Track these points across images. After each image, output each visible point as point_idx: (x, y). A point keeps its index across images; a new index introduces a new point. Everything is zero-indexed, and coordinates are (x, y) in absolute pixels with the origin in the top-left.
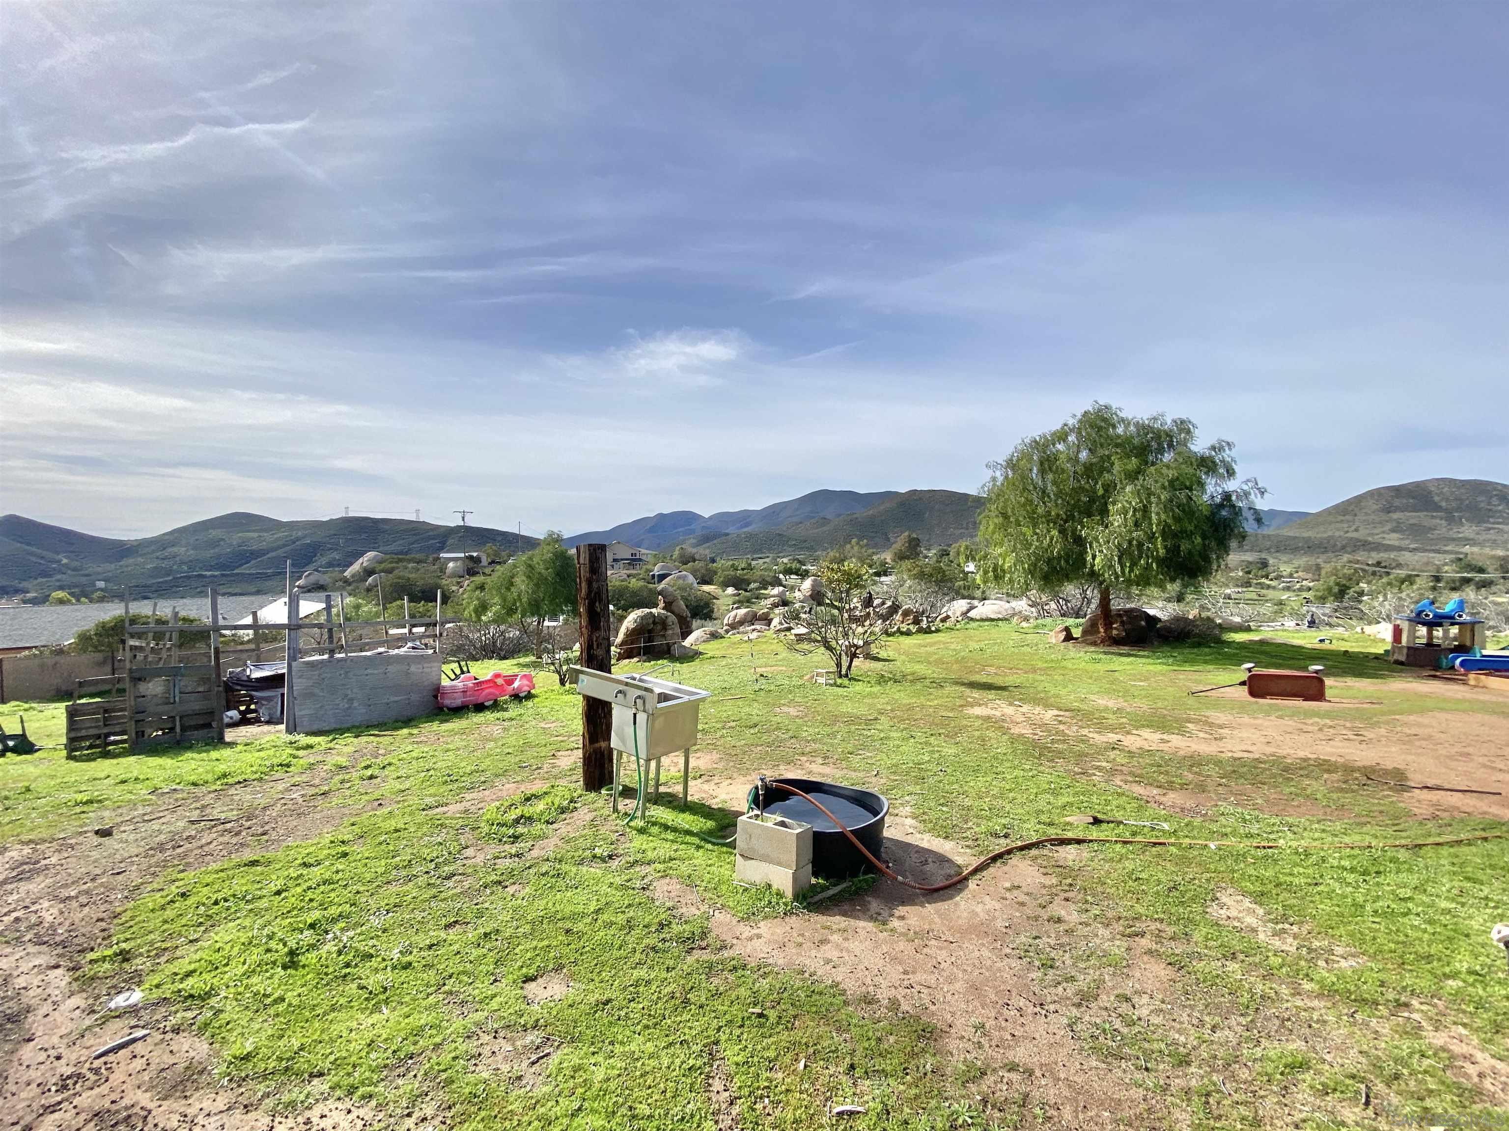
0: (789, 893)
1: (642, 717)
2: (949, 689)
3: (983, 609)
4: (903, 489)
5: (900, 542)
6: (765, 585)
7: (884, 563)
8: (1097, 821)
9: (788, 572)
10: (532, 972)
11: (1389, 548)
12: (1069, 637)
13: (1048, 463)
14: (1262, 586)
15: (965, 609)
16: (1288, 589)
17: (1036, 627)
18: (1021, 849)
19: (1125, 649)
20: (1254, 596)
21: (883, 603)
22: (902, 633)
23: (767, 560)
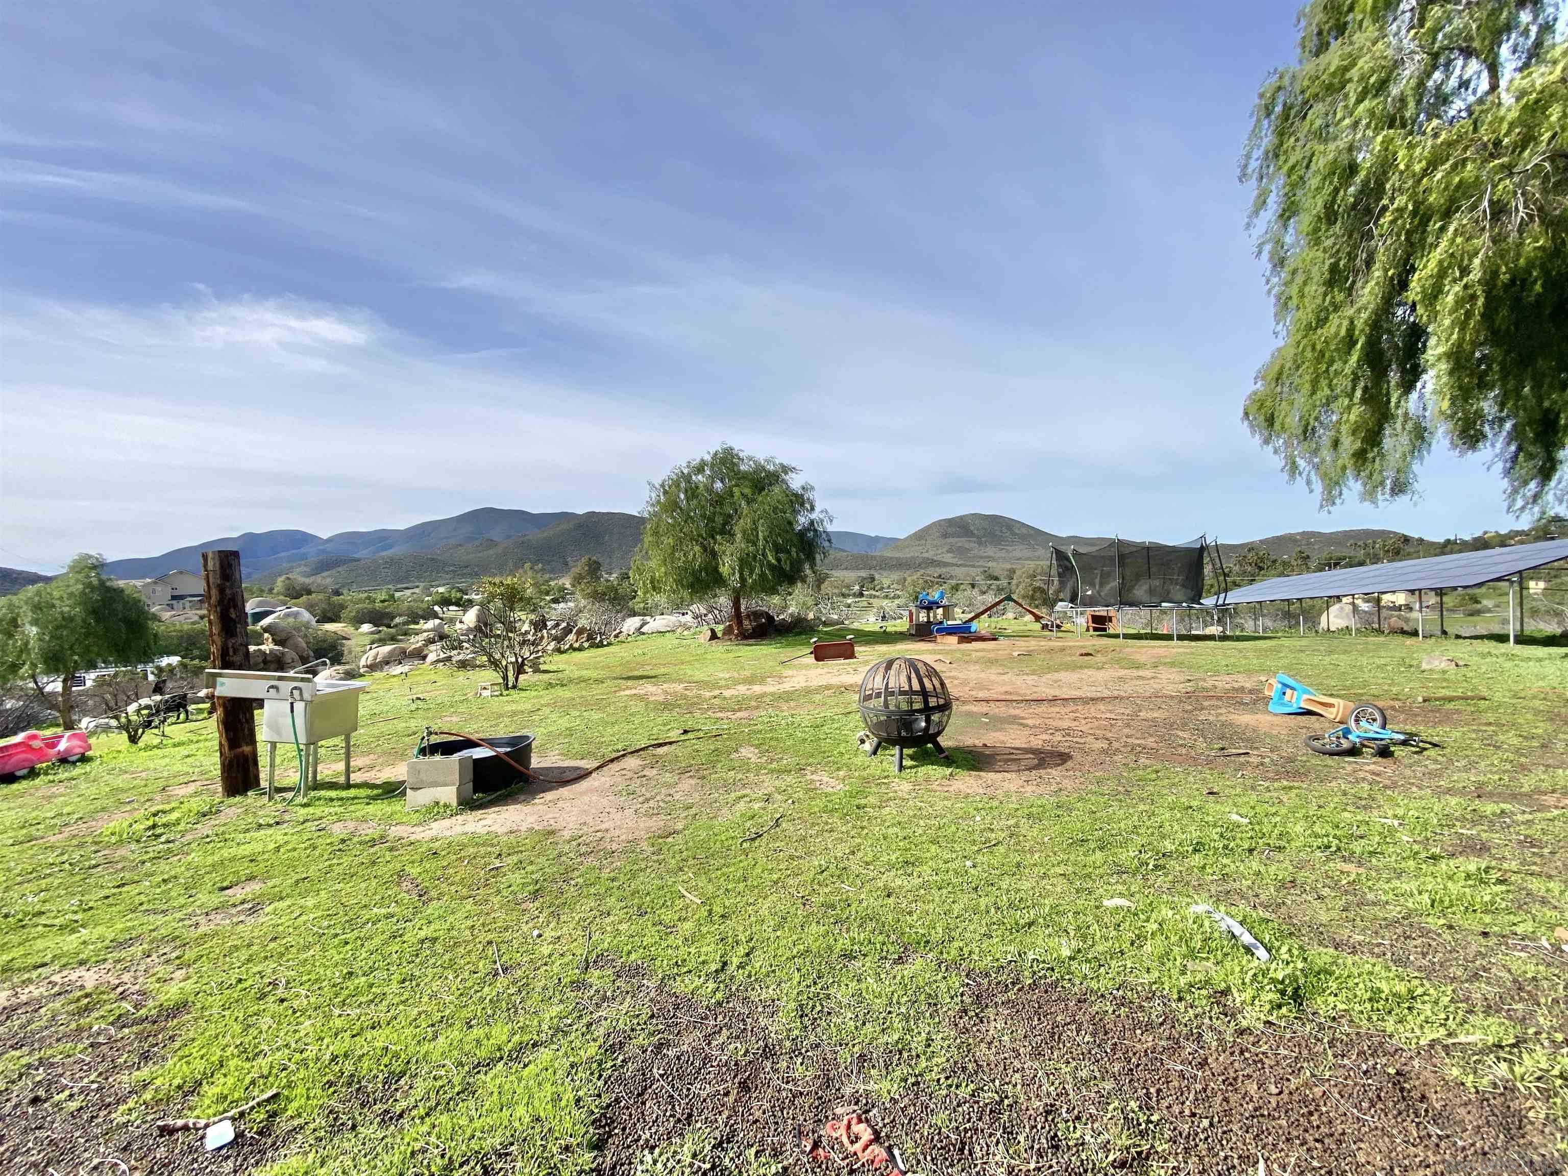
0: (454, 803)
1: (299, 707)
2: (609, 683)
3: (656, 623)
4: (580, 511)
5: (579, 567)
6: (415, 618)
7: (562, 589)
8: (685, 732)
9: (446, 602)
10: (225, 884)
11: (946, 564)
12: (714, 636)
13: (692, 492)
14: (871, 596)
15: (638, 625)
16: (886, 597)
17: (695, 633)
18: (632, 753)
19: (752, 641)
20: (865, 604)
21: (557, 625)
22: (575, 650)
23: (417, 590)
